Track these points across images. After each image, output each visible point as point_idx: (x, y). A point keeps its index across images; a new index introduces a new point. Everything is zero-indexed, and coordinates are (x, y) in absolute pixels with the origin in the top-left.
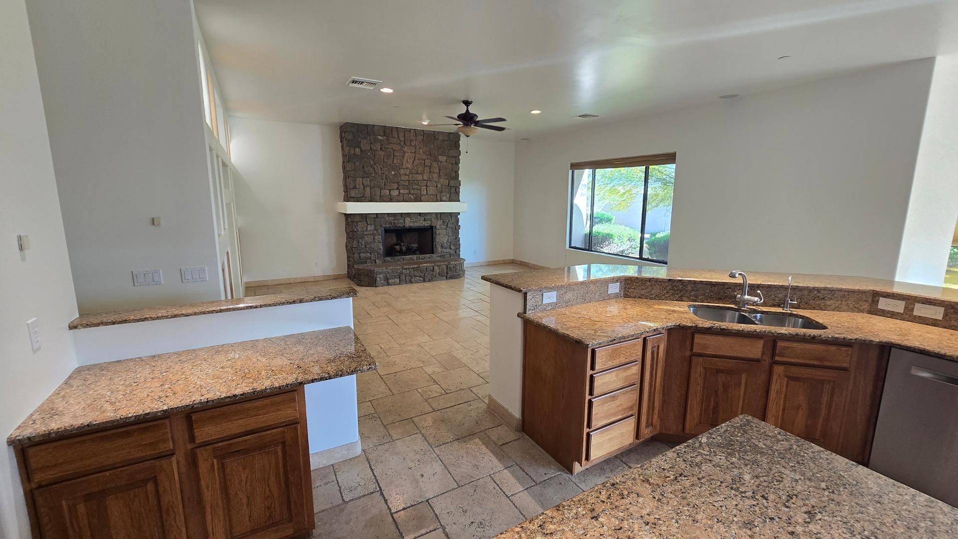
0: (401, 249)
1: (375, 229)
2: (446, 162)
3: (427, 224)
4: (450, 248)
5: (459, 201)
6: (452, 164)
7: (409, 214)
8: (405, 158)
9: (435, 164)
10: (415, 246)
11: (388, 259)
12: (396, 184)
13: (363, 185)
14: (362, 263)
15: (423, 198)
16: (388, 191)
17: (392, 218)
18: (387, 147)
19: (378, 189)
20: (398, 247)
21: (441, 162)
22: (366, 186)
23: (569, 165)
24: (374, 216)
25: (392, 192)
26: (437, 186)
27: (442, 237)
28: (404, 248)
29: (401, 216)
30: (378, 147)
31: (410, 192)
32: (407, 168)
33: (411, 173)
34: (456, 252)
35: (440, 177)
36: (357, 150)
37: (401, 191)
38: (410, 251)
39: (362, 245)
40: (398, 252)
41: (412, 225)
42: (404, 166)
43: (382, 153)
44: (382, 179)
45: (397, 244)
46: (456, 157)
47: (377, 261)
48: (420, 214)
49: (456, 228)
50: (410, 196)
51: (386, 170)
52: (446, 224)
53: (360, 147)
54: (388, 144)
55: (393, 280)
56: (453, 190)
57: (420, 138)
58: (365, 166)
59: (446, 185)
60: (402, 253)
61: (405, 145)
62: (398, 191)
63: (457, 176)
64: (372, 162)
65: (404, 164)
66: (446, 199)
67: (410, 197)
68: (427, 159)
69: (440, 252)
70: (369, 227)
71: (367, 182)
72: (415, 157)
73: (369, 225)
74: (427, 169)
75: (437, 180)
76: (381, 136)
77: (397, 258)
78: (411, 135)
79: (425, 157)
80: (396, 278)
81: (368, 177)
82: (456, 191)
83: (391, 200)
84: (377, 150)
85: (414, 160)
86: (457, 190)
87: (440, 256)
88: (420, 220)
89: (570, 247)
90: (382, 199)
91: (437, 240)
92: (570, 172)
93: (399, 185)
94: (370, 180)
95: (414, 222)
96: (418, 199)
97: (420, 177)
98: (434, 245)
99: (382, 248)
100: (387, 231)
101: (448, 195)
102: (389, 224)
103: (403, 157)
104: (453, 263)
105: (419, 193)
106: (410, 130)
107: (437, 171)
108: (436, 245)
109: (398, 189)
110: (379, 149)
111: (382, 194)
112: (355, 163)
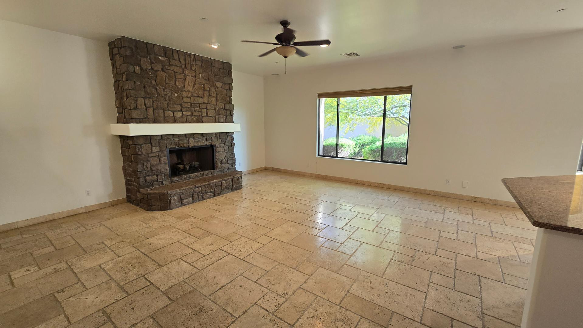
0: (184, 167)
1: (161, 151)
2: (222, 88)
3: (208, 143)
4: (228, 163)
5: (233, 122)
6: (226, 90)
7: (192, 135)
8: (187, 81)
9: (213, 89)
10: (197, 164)
11: (175, 179)
12: (180, 106)
13: (145, 106)
14: (148, 186)
15: (204, 119)
16: (172, 113)
17: (177, 139)
18: (169, 68)
19: (161, 110)
20: (181, 166)
21: (218, 87)
22: (149, 107)
23: (317, 95)
24: (159, 138)
25: (176, 114)
26: (215, 109)
27: (221, 155)
28: (187, 167)
29: (186, 137)
30: (159, 67)
31: (192, 113)
32: (188, 91)
33: (192, 96)
34: (232, 166)
35: (217, 100)
36: (137, 68)
37: (184, 113)
38: (194, 169)
39: (147, 167)
40: (182, 170)
41: (196, 145)
42: (186, 89)
43: (164, 74)
44: (165, 100)
45: (180, 164)
46: (229, 84)
47: (164, 182)
48: (202, 134)
49: (232, 145)
50: (192, 117)
51: (169, 91)
52: (224, 143)
53: (139, 65)
54: (170, 65)
55: (187, 200)
56: (228, 112)
57: (200, 63)
58: (147, 86)
59: (223, 109)
60: (186, 171)
61: (186, 68)
62: (182, 112)
63: (230, 101)
64: (154, 82)
65: (186, 86)
66: (223, 120)
67: (193, 119)
68: (206, 84)
69: (220, 167)
70: (154, 149)
71: (149, 102)
72: (195, 81)
73: (154, 146)
74: (206, 93)
75: (215, 103)
76: (162, 57)
77: (183, 177)
78: (191, 59)
79: (204, 82)
80: (190, 197)
81: (150, 98)
82: (230, 113)
83: (175, 121)
84: (158, 71)
85: (195, 84)
86: (232, 113)
87: (221, 171)
88: (203, 140)
89: (319, 155)
90: (166, 120)
91: (217, 157)
92: (318, 100)
93: (182, 107)
94: (153, 101)
95: (197, 142)
96: (200, 120)
97: (200, 100)
98: (215, 162)
99: (168, 169)
100: (171, 152)
101: (225, 117)
102: (175, 145)
103: (185, 80)
104: (236, 176)
105: (201, 115)
106: (190, 55)
107: (215, 95)
108: (216, 161)
109: (181, 110)
110: (160, 70)
111: (166, 116)
112: (135, 82)
